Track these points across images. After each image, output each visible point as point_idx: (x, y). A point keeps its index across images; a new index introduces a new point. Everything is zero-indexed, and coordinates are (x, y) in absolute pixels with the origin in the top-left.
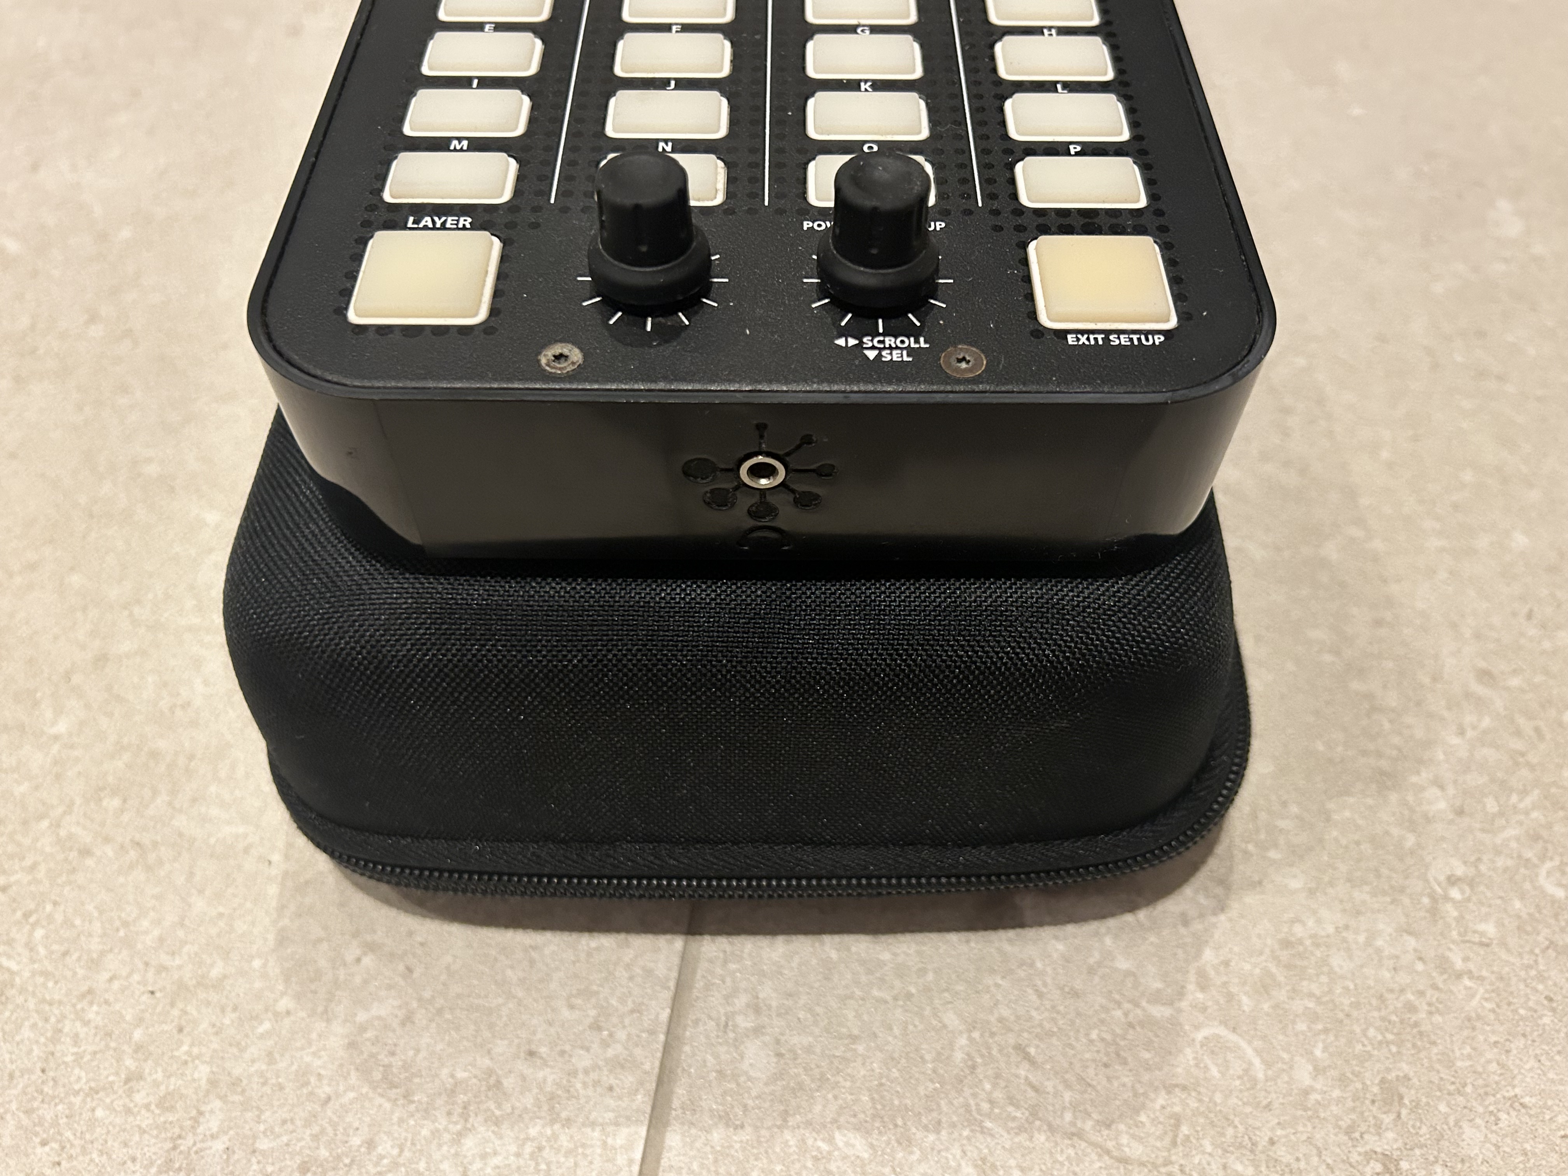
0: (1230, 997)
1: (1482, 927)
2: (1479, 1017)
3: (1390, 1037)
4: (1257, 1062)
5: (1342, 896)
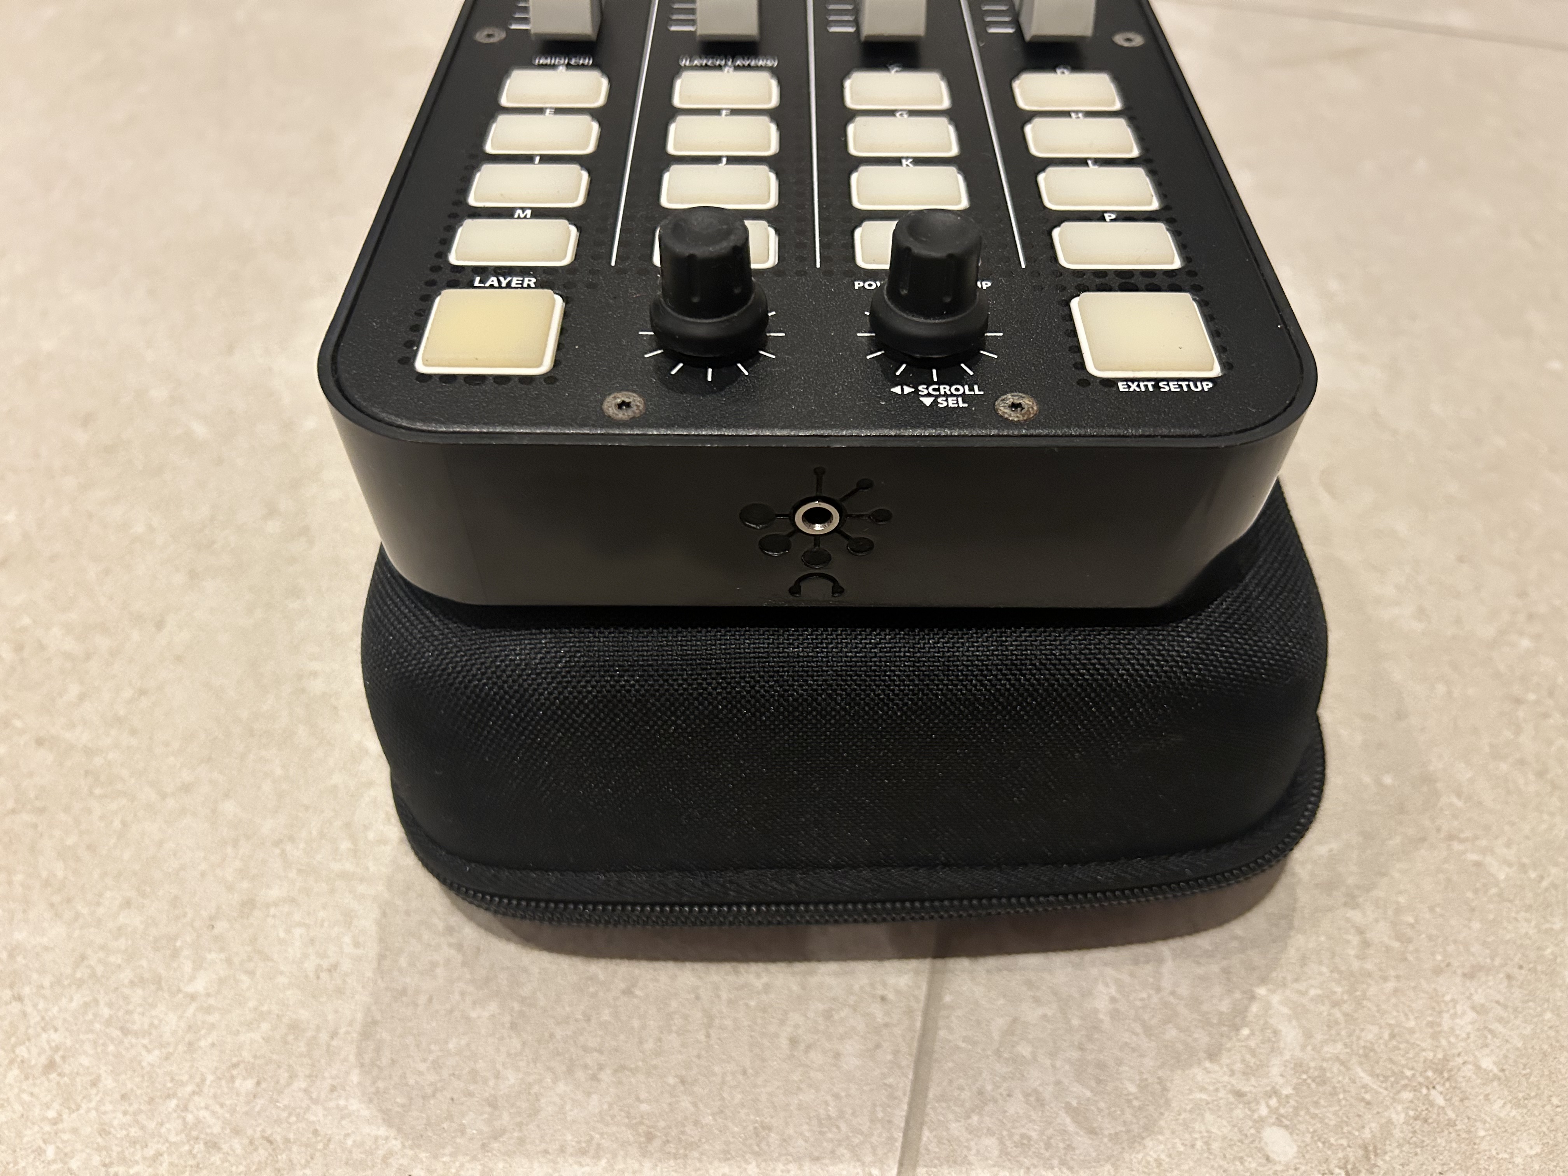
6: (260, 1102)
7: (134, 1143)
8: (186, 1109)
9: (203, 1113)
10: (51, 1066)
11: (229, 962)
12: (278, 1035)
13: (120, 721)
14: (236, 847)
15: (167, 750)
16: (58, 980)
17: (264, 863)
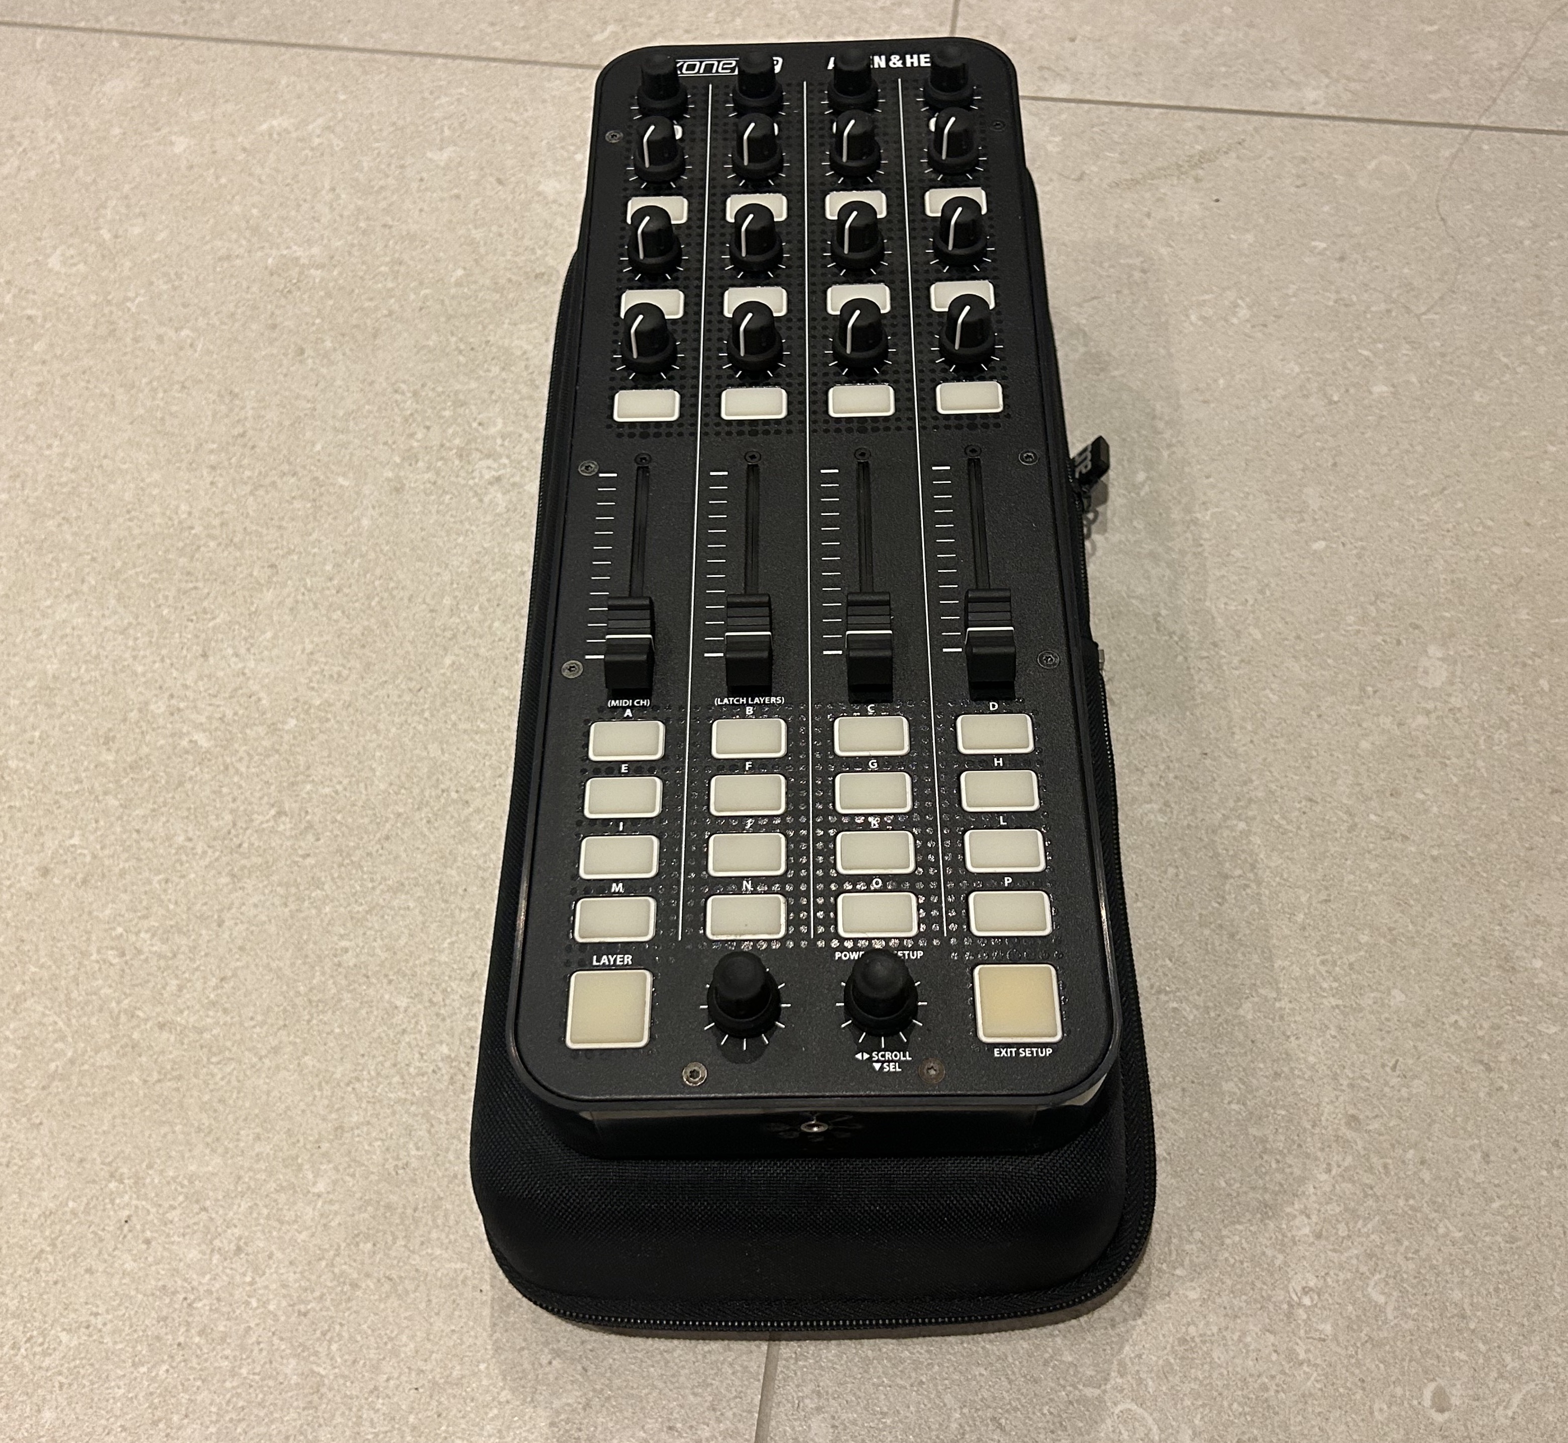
0: (1140, 1381)
1: (1321, 1327)
2: (1311, 1394)
3: (1247, 1409)
4: (1155, 1428)
5: (1226, 1304)
6: (378, 1258)
7: (306, 1290)
8: (333, 1265)
9: (344, 1267)
10: (239, 1250)
11: (336, 1169)
12: (379, 1213)
13: (214, 1004)
14: (321, 1089)
15: (252, 1023)
16: (227, 1195)
17: (343, 1098)
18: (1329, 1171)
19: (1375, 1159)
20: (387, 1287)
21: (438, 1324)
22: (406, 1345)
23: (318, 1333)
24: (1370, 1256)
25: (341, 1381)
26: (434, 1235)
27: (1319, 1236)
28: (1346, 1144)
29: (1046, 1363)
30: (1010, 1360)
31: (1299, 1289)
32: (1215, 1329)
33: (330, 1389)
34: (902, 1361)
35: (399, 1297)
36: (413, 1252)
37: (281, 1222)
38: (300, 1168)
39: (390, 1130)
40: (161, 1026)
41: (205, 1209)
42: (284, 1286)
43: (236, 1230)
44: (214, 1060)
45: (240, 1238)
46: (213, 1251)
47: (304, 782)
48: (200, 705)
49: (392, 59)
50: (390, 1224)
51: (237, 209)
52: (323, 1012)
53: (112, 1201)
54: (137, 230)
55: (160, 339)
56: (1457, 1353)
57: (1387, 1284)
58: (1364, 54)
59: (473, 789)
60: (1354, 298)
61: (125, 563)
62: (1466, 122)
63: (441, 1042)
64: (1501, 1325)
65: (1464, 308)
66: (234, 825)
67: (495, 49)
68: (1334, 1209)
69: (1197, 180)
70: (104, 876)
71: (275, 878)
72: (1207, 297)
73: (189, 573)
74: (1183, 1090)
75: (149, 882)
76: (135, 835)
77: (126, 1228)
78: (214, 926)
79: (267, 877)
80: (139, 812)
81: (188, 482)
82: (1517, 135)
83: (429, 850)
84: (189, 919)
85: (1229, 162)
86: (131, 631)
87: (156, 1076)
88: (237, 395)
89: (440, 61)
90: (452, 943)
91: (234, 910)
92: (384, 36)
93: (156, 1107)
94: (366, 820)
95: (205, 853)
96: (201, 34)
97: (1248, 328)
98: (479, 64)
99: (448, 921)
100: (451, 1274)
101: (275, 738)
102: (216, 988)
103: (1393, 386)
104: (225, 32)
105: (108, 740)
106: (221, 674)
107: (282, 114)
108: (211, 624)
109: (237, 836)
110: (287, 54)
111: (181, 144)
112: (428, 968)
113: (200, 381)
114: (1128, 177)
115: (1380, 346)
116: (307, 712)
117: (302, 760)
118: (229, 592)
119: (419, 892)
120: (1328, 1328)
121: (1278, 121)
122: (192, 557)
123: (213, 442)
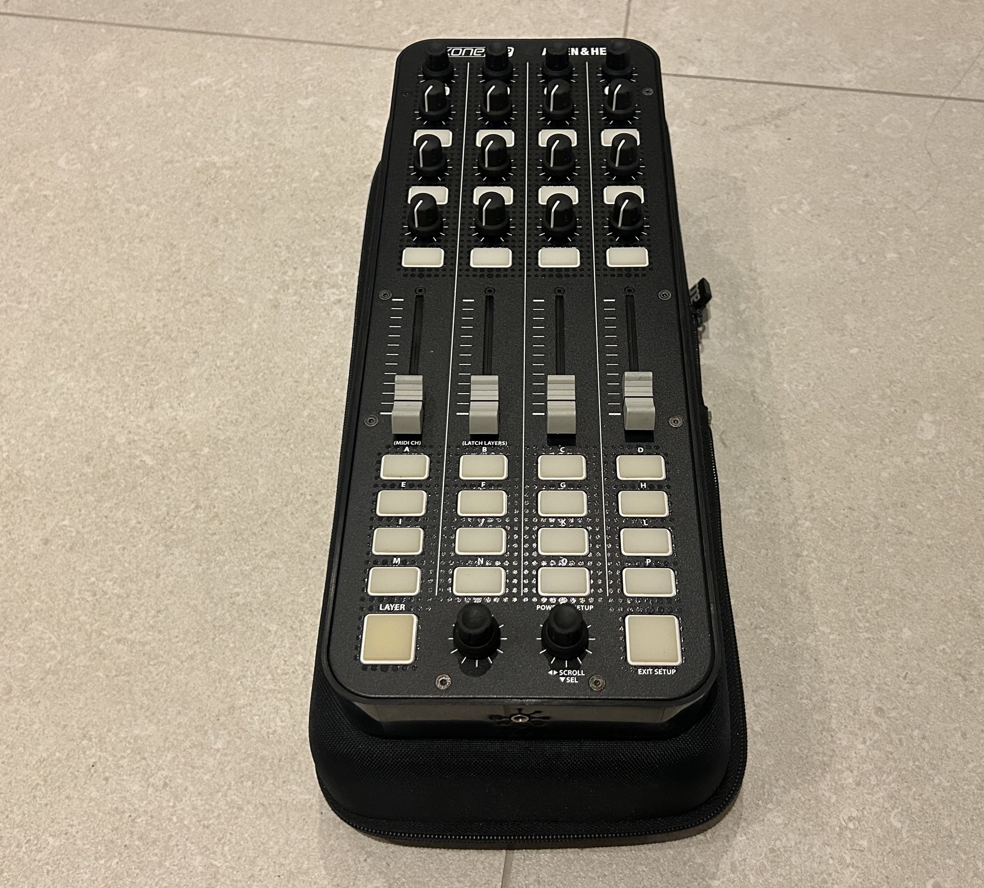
0: (745, 876)
1: (861, 842)
2: (854, 886)
5: (800, 827)
6: (255, 792)
7: (208, 811)
8: (226, 796)
9: (234, 797)
10: (165, 785)
11: (229, 733)
12: (257, 762)
13: (152, 627)
14: (220, 683)
15: (178, 640)
16: (158, 749)
17: (234, 689)
18: (864, 742)
19: (893, 735)
20: (261, 810)
21: (294, 834)
22: (272, 848)
23: (216, 839)
24: (891, 797)
25: (231, 870)
26: (292, 777)
27: (858, 784)
28: (875, 726)
29: (685, 864)
30: (662, 861)
31: (846, 818)
32: (793, 843)
33: (223, 876)
34: (592, 861)
35: (269, 816)
36: (278, 788)
37: (193, 767)
38: (206, 732)
39: (265, 709)
40: (118, 641)
41: (144, 759)
42: (195, 808)
43: (163, 773)
44: (152, 663)
45: (166, 777)
46: (149, 785)
47: (213, 487)
48: (148, 438)
49: (277, 43)
50: (263, 770)
51: (177, 132)
52: (222, 633)
53: (84, 753)
54: (114, 144)
55: (127, 211)
56: (947, 861)
57: (902, 815)
58: (879, 53)
59: (320, 493)
60: (875, 200)
61: (102, 349)
62: (942, 95)
63: (298, 653)
64: (975, 843)
65: (943, 207)
66: (168, 514)
67: (341, 39)
68: (867, 767)
69: (777, 126)
70: (84, 545)
71: (194, 548)
72: (783, 197)
73: (142, 356)
74: (772, 690)
75: (112, 549)
76: (104, 520)
77: (93, 770)
78: (154, 578)
79: (188, 547)
80: (107, 505)
81: (143, 299)
82: (974, 103)
83: (292, 532)
84: (137, 573)
85: (796, 115)
86: (105, 392)
87: (114, 673)
88: (175, 246)
89: (306, 45)
90: (306, 591)
91: (166, 568)
92: (272, 29)
93: (114, 692)
94: (252, 512)
95: (149, 531)
96: (157, 25)
97: (809, 217)
98: (331, 47)
99: (304, 577)
100: (303, 802)
101: (195, 460)
102: (154, 617)
103: (899, 254)
104: (173, 25)
105: (88, 460)
106: (161, 419)
107: (207, 75)
108: (156, 388)
109: (169, 521)
110: (210, 39)
111: (143, 92)
112: (290, 607)
113: (152, 237)
114: (733, 124)
115: (890, 229)
116: (216, 444)
117: (212, 474)
118: (168, 367)
119: (285, 558)
120: (865, 843)
121: (826, 92)
122: (144, 346)
123: (160, 275)
